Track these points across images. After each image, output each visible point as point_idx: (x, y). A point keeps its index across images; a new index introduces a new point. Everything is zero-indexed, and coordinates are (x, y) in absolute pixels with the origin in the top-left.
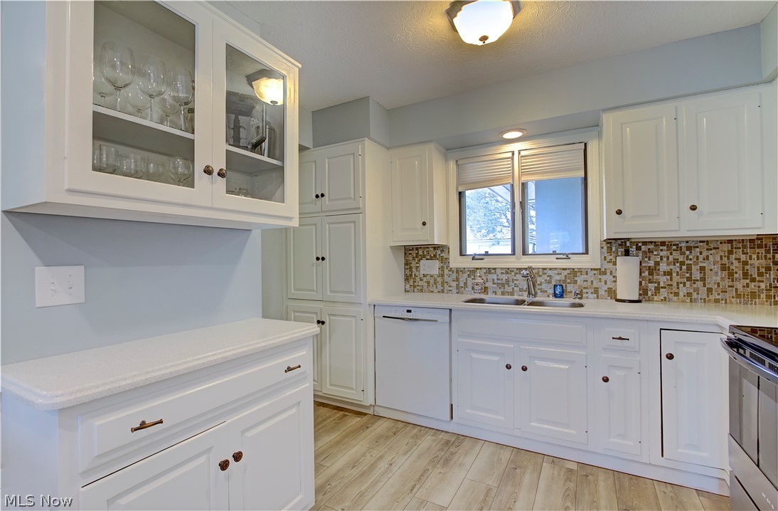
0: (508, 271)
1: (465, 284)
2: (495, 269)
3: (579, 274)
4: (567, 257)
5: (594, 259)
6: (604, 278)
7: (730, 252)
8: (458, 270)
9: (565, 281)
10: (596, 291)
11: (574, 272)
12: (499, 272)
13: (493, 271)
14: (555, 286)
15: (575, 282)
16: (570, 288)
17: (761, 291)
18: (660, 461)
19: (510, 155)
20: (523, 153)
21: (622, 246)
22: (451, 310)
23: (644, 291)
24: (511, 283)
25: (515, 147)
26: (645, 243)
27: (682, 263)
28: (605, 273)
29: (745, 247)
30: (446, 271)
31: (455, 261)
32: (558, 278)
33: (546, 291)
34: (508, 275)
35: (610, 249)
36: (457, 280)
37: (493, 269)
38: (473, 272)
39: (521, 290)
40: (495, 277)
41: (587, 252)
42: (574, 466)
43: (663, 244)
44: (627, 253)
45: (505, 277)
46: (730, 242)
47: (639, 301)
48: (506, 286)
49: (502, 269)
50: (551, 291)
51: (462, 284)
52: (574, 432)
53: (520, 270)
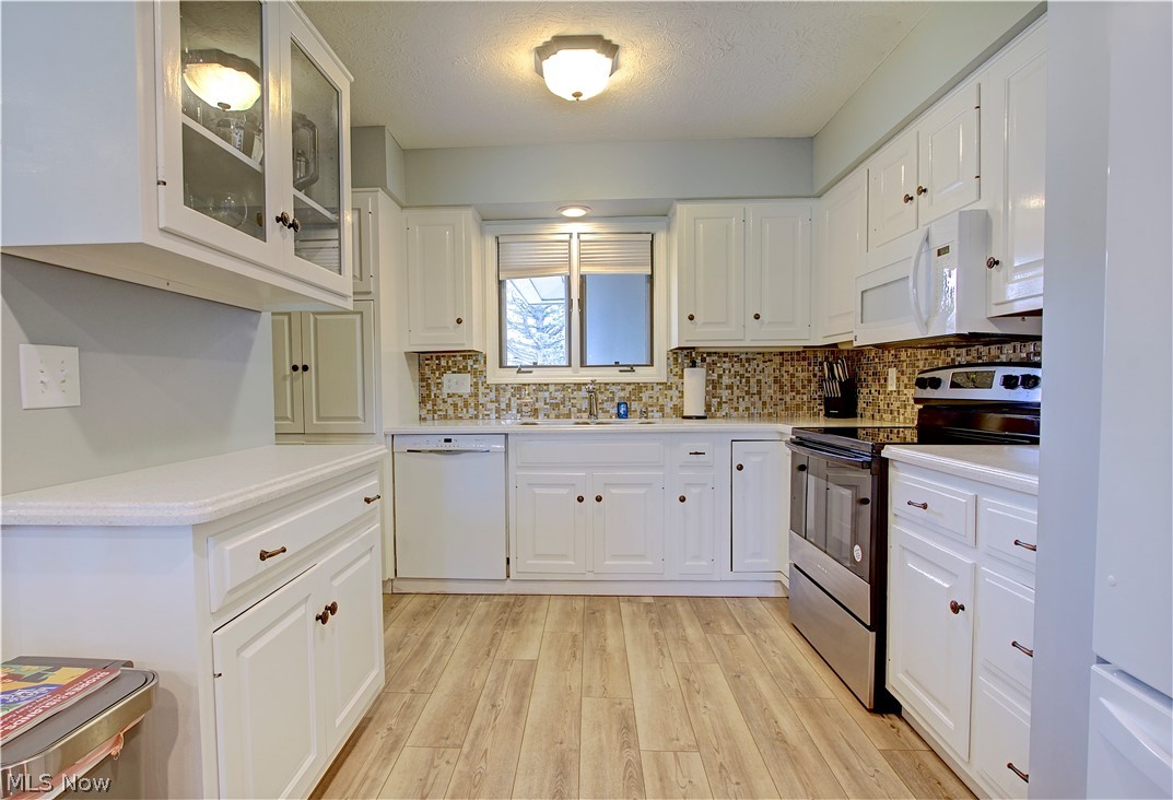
0: (564, 386)
1: (508, 405)
2: (547, 385)
3: (644, 389)
4: (631, 368)
5: (657, 373)
6: (670, 393)
7: (782, 365)
8: (498, 388)
9: (629, 398)
10: (662, 409)
11: (639, 388)
12: (552, 388)
13: (545, 388)
14: (619, 404)
15: (640, 399)
16: (635, 406)
17: (803, 403)
19: (567, 237)
20: (583, 237)
21: (688, 356)
22: (506, 435)
23: (708, 407)
24: (567, 403)
25: (575, 228)
26: (709, 354)
27: (742, 376)
28: (670, 388)
29: (792, 359)
30: (482, 389)
31: (495, 376)
32: (622, 394)
33: (608, 412)
34: (564, 393)
35: (676, 359)
36: (497, 401)
37: (545, 385)
38: (519, 388)
39: (579, 411)
40: (547, 394)
41: (652, 365)
43: (726, 355)
44: (694, 364)
45: (559, 395)
46: (781, 354)
47: (704, 418)
48: (562, 407)
49: (556, 384)
50: (615, 411)
51: (503, 406)
52: (650, 563)
53: (579, 386)
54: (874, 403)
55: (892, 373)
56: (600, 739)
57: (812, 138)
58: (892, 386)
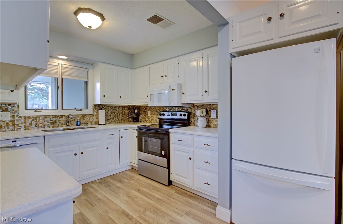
0: (56, 116)
1: (31, 124)
2: (49, 116)
3: (85, 116)
4: (81, 110)
5: (90, 111)
6: (93, 117)
7: (122, 109)
8: (25, 118)
9: (80, 119)
10: (91, 122)
11: (84, 116)
12: (51, 117)
13: (48, 117)
14: (77, 122)
15: (84, 120)
16: (82, 122)
17: (127, 119)
18: (120, 167)
19: (57, 64)
20: (63, 66)
21: (101, 107)
22: (44, 136)
23: (106, 122)
24: (57, 122)
25: (61, 62)
26: (105, 106)
27: (113, 112)
28: (93, 116)
29: (125, 108)
30: (16, 118)
31: (23, 112)
32: (78, 118)
33: (73, 124)
34: (56, 118)
35: (95, 107)
36: (25, 122)
37: (48, 116)
38: (36, 118)
39: (62, 124)
40: (49, 119)
41: (87, 109)
42: (99, 181)
43: (109, 106)
44: (102, 109)
45: (54, 119)
46: (122, 106)
47: (105, 124)
48: (55, 123)
49: (52, 116)
50: (75, 124)
51: (28, 124)
52: (98, 169)
53: (62, 116)
54: (144, 118)
55: (149, 112)
56: (123, 221)
57: (133, 55)
58: (149, 114)
